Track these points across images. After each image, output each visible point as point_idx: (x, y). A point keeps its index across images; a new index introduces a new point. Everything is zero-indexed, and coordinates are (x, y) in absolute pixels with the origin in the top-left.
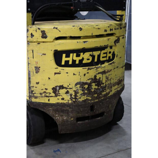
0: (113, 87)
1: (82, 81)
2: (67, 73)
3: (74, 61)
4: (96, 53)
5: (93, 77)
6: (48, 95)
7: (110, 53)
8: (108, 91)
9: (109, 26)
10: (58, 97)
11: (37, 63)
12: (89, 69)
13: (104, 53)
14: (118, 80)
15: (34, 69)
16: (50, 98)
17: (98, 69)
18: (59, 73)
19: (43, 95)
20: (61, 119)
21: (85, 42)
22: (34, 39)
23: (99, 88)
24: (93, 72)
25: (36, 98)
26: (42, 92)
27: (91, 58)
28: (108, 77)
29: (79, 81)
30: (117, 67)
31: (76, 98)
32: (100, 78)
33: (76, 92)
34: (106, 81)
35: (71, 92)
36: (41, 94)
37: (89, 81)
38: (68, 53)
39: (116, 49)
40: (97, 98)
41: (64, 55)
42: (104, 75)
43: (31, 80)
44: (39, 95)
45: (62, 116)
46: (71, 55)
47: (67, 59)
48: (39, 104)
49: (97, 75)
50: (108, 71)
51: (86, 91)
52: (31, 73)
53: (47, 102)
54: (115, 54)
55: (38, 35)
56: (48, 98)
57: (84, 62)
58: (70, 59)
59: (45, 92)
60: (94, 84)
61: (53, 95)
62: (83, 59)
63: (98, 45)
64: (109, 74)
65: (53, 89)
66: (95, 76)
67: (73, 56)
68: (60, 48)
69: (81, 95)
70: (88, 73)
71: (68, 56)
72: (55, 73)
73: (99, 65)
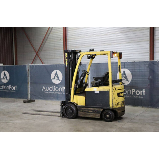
11: (114, 96)
25: (114, 106)
47: (120, 95)
48: (114, 108)
61: (117, 105)
62: (122, 95)
65: (118, 103)
68: (119, 92)
72: (118, 99)
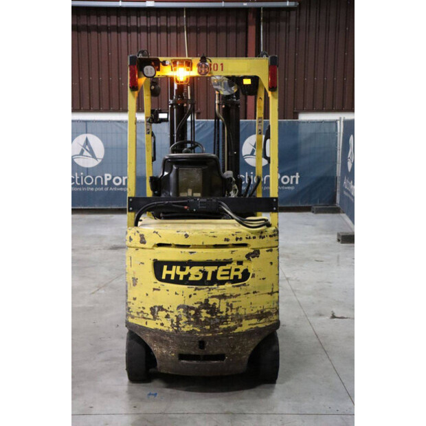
0: (244, 320)
1: (186, 304)
2: (168, 290)
3: (177, 276)
4: (210, 269)
5: (203, 301)
6: (145, 316)
7: (237, 270)
8: (232, 324)
9: (234, 233)
10: (157, 321)
11: (134, 273)
12: (196, 289)
13: (224, 270)
14: (258, 311)
15: (131, 280)
16: (147, 320)
17: (212, 291)
18: (159, 290)
19: (141, 315)
20: (159, 352)
21: (191, 253)
22: (132, 244)
23: (214, 317)
24: (202, 294)
25: (133, 317)
26: (139, 311)
27: (201, 275)
28: (231, 304)
29: (182, 303)
30: (254, 292)
31: (178, 327)
32: (215, 304)
33: (179, 319)
34: (227, 310)
35: (172, 316)
36: (138, 313)
37: (197, 306)
38: (170, 264)
39: (251, 266)
40: (209, 331)
41: (165, 267)
42: (222, 301)
43: (129, 294)
44: (136, 315)
45: (161, 347)
46: (174, 267)
47: (169, 272)
49: (210, 299)
50: (231, 296)
51: (192, 319)
52: (129, 285)
53: (144, 325)
54: (249, 274)
55: (137, 239)
56: (145, 321)
57: (191, 279)
58: (172, 273)
59: (142, 312)
60: (204, 311)
62: (189, 275)
63: (213, 259)
64: (232, 299)
65: (151, 309)
66: (207, 300)
67: (176, 270)
68: (159, 258)
69: (185, 322)
70: (195, 294)
71: (170, 269)
72: (154, 289)
73: (215, 286)
